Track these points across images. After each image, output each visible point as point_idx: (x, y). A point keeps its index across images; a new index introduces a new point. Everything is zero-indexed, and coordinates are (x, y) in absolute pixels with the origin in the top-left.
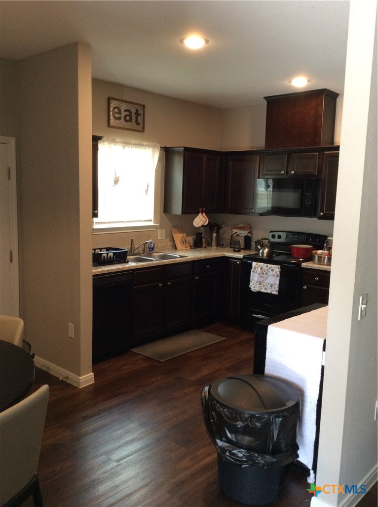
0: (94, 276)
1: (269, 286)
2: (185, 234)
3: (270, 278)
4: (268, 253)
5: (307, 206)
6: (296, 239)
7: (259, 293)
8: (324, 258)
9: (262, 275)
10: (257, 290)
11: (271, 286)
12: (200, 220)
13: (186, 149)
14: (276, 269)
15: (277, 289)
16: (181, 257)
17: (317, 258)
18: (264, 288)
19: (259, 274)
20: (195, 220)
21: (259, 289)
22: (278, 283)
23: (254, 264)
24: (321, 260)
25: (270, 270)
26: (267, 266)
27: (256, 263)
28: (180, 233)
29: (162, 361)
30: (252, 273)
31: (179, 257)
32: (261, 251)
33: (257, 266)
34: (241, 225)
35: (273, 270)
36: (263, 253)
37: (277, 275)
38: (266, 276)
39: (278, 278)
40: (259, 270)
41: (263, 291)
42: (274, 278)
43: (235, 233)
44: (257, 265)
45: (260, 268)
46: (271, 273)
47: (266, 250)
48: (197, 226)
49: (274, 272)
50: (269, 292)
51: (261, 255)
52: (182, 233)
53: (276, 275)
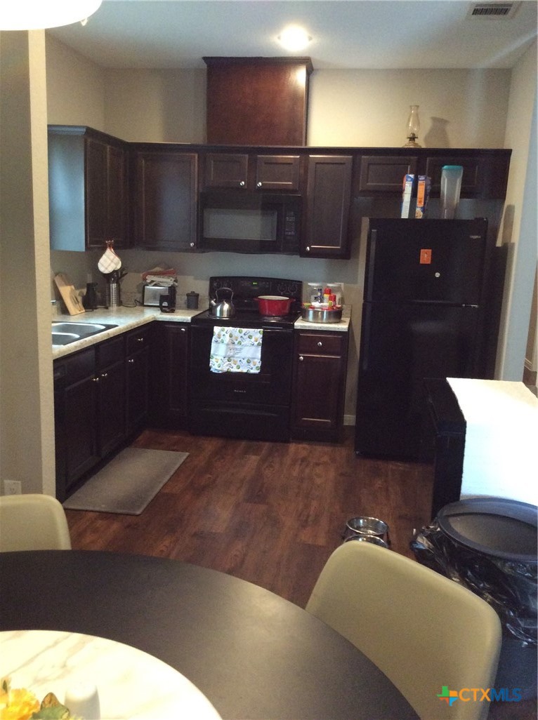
1: (245, 362)
3: (246, 349)
5: (289, 238)
6: (256, 288)
7: (228, 375)
8: (323, 313)
9: (231, 346)
10: (225, 370)
11: (249, 362)
12: (109, 262)
13: (90, 132)
14: (257, 334)
15: (259, 365)
17: (311, 312)
18: (235, 367)
19: (228, 345)
20: (102, 261)
21: (228, 367)
22: (260, 356)
23: (217, 329)
24: (318, 316)
25: (247, 336)
26: (240, 332)
27: (220, 328)
28: (67, 285)
29: (138, 513)
30: (213, 345)
32: (219, 308)
33: (224, 333)
34: (157, 269)
35: (250, 337)
36: (222, 311)
37: (258, 345)
38: (239, 347)
39: (260, 348)
40: (227, 339)
41: (234, 370)
42: (253, 348)
43: (152, 281)
44: (223, 330)
45: (228, 334)
46: (247, 342)
47: (226, 307)
48: (106, 272)
49: (253, 340)
50: (245, 371)
52: (70, 285)
53: (256, 343)
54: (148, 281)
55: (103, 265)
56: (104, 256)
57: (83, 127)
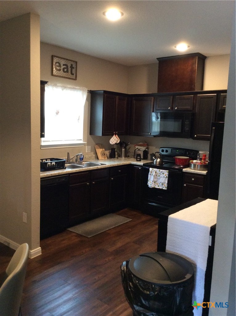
0: (41, 178)
1: (161, 184)
2: (104, 149)
3: (162, 178)
4: (160, 162)
5: (186, 131)
6: (178, 153)
7: (154, 189)
8: (198, 165)
9: (156, 177)
10: (153, 187)
11: (162, 184)
12: (114, 140)
13: (105, 92)
14: (166, 172)
15: (166, 186)
16: (102, 164)
17: (193, 165)
18: (157, 186)
19: (154, 176)
20: (111, 140)
21: (154, 186)
22: (167, 182)
23: (151, 169)
24: (196, 166)
25: (162, 173)
26: (159, 171)
27: (152, 169)
28: (100, 148)
29: (89, 237)
30: (149, 175)
31: (100, 164)
32: (155, 161)
33: (153, 171)
34: (141, 143)
35: (163, 174)
36: (156, 162)
37: (166, 177)
38: (159, 177)
39: (167, 179)
40: (154, 173)
41: (157, 187)
42: (164, 178)
43: (137, 148)
44: (153, 170)
45: (154, 172)
46: (162, 175)
47: (159, 160)
48: (112, 144)
49: (164, 175)
50: (161, 188)
51: (155, 163)
52: (102, 148)
53: (165, 176)
54: (136, 148)
55: (111, 141)
56: (112, 138)
57: (102, 90)
